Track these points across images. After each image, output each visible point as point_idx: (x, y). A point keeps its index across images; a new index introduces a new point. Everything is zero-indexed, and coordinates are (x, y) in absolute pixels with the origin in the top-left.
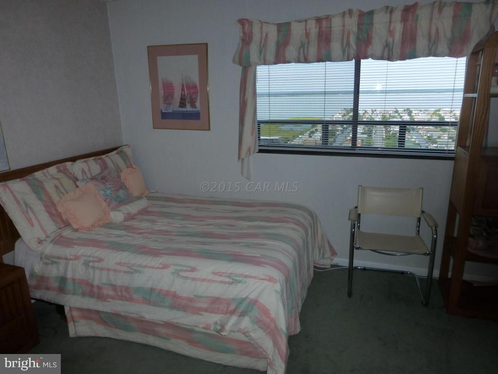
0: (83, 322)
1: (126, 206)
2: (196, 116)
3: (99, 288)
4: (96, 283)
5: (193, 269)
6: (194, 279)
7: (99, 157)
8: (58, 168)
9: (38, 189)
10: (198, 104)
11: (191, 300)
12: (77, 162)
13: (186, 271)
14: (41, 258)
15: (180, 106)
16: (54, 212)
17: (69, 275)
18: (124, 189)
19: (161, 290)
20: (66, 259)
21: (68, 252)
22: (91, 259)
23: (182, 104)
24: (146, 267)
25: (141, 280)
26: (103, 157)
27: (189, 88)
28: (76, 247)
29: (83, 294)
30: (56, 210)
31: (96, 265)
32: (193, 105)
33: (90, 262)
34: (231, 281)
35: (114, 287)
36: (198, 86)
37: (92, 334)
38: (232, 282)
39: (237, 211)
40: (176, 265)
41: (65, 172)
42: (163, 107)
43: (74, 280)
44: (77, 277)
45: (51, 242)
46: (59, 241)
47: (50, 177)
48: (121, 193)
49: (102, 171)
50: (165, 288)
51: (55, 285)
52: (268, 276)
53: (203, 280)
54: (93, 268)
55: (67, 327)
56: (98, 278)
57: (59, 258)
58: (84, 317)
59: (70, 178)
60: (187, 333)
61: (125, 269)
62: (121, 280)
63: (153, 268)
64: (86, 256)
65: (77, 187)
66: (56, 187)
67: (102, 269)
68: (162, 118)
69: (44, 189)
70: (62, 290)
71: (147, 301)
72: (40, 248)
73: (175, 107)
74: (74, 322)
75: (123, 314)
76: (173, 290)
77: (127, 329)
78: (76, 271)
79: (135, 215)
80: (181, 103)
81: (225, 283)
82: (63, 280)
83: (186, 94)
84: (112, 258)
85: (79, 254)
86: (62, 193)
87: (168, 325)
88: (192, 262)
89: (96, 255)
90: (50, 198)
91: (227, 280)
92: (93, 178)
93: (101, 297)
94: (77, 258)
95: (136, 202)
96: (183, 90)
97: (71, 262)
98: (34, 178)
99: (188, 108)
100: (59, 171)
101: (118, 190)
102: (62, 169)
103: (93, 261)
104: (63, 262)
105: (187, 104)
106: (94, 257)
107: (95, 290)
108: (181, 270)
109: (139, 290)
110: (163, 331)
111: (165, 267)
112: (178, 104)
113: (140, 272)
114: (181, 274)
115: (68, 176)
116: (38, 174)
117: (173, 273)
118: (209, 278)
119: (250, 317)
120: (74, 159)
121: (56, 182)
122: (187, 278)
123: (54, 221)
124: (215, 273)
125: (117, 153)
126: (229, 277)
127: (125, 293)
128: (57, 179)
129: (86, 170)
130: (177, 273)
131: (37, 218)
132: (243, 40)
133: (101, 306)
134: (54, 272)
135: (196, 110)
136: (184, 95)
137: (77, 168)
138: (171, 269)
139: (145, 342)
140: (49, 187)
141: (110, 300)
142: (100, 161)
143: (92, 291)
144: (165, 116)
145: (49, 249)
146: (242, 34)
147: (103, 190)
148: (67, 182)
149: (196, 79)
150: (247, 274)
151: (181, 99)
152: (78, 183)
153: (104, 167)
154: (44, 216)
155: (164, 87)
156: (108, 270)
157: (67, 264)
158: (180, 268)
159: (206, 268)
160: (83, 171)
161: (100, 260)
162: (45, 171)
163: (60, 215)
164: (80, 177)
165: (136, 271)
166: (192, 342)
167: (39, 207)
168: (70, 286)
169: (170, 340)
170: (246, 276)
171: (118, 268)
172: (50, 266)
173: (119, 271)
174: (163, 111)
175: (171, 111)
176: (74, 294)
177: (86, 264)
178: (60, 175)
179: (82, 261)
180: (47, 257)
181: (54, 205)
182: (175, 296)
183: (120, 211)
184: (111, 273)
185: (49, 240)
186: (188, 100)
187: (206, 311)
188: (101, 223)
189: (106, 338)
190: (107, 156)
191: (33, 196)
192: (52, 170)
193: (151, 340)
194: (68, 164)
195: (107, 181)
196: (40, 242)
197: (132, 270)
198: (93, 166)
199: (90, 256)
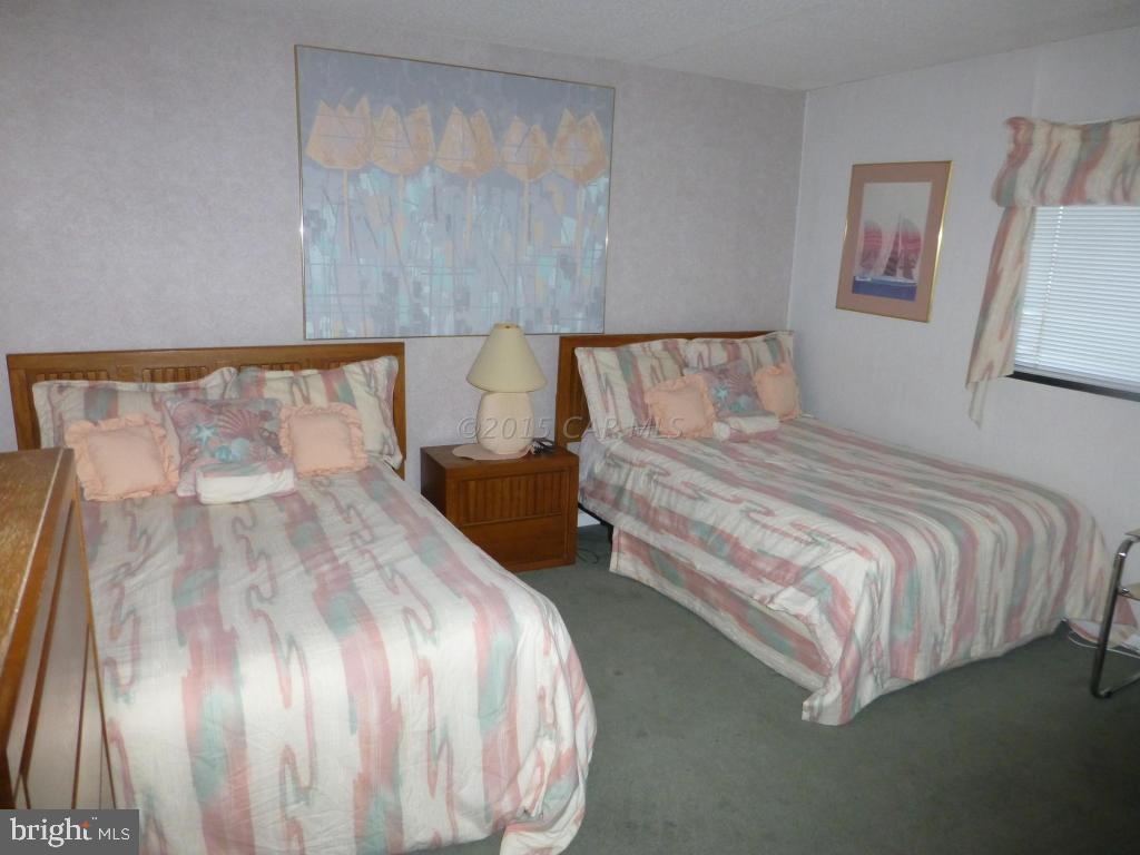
0: (628, 555)
1: (739, 420)
2: (908, 293)
3: (656, 511)
4: (654, 504)
5: (769, 513)
6: (765, 526)
7: (730, 340)
8: (665, 345)
9: (629, 367)
10: (916, 272)
11: (753, 555)
12: (694, 340)
13: (759, 512)
14: (605, 456)
15: (886, 273)
16: (639, 400)
17: (629, 486)
18: (749, 396)
19: (722, 532)
20: (631, 463)
21: (636, 455)
22: (657, 470)
23: (890, 270)
24: (715, 495)
25: (704, 513)
26: (737, 341)
27: (906, 240)
28: (647, 450)
29: (638, 517)
30: (642, 399)
31: (661, 479)
32: (908, 274)
33: (654, 473)
34: (810, 540)
35: (672, 514)
36: (922, 238)
37: (636, 578)
38: (811, 543)
39: (918, 471)
40: (751, 502)
41: (674, 353)
42: (858, 272)
43: (632, 493)
44: (637, 491)
45: (622, 438)
46: (633, 440)
47: (649, 354)
48: (743, 400)
49: (729, 360)
50: (728, 530)
51: (611, 495)
52: (861, 546)
53: (775, 530)
54: (656, 482)
55: (609, 556)
56: (659, 498)
57: (624, 461)
58: (632, 550)
59: (676, 361)
60: (739, 605)
61: (690, 492)
62: (682, 506)
63: (722, 498)
64: (653, 465)
65: (682, 375)
66: (653, 369)
67: (664, 486)
68: (853, 291)
69: (635, 367)
70: (616, 504)
71: (703, 545)
72: (607, 442)
73: (877, 274)
74: (619, 551)
75: (672, 555)
76: (735, 535)
77: (674, 580)
78: (637, 483)
79: (750, 437)
80: (888, 267)
81: (801, 541)
82: (621, 490)
83: (899, 251)
84: (681, 474)
85: (647, 460)
86: (657, 378)
87: (721, 587)
88: (772, 503)
89: (665, 466)
90: (640, 382)
91: (806, 537)
92: (709, 370)
93: (655, 526)
94: (642, 464)
95: (758, 418)
96: (896, 244)
97: (635, 468)
98: (628, 351)
99: (899, 278)
100: (666, 348)
101: (739, 394)
102: (670, 346)
103: (660, 474)
104: (626, 467)
105: (898, 270)
106: (661, 468)
107: (651, 513)
108: (755, 511)
109: (698, 524)
110: (713, 594)
111: (737, 501)
112: (882, 270)
113: (706, 501)
114: (752, 515)
115: (674, 358)
116: (635, 347)
117: (742, 511)
118: (784, 529)
119: (819, 601)
120: (690, 336)
121: (655, 363)
122: (756, 522)
123: (636, 414)
124: (793, 525)
125: (765, 341)
126: (809, 534)
127: (681, 526)
128: (659, 359)
129: (705, 354)
130: (747, 513)
131: (615, 403)
132: (1011, 157)
133: (652, 538)
134: (614, 478)
135: (909, 281)
136: (896, 253)
137: (692, 349)
138: (742, 506)
139: (690, 607)
140: (644, 367)
141: (663, 531)
142: (730, 347)
143: (647, 514)
144: (858, 287)
145: (617, 446)
146: (1012, 146)
147: (716, 389)
148: (669, 365)
149: (920, 225)
150: (833, 536)
151: (891, 260)
152: (685, 371)
153: (735, 356)
154: (624, 402)
155: (866, 237)
156: (672, 489)
157: (630, 470)
158: (754, 507)
159: (787, 515)
160: (700, 357)
161: (667, 474)
162: (646, 344)
163: (645, 407)
164: (694, 362)
165: (701, 498)
166: (743, 622)
167: (621, 390)
168: (625, 501)
169: (717, 610)
170: (832, 539)
171: (683, 488)
172: (611, 470)
173: (683, 494)
174: (858, 279)
175: (869, 280)
176: (627, 513)
177: (650, 475)
178: (665, 355)
179: (647, 470)
180: (612, 456)
181: (642, 392)
182: (737, 545)
183: (726, 423)
184: (674, 494)
185: (620, 435)
186: (900, 264)
187: (768, 578)
188: (697, 435)
189: (649, 587)
190: (744, 342)
191: (619, 373)
192: (657, 345)
193: (698, 606)
194: (682, 341)
195: (727, 378)
196: (609, 434)
197: (698, 496)
198: (718, 353)
199: (656, 466)
